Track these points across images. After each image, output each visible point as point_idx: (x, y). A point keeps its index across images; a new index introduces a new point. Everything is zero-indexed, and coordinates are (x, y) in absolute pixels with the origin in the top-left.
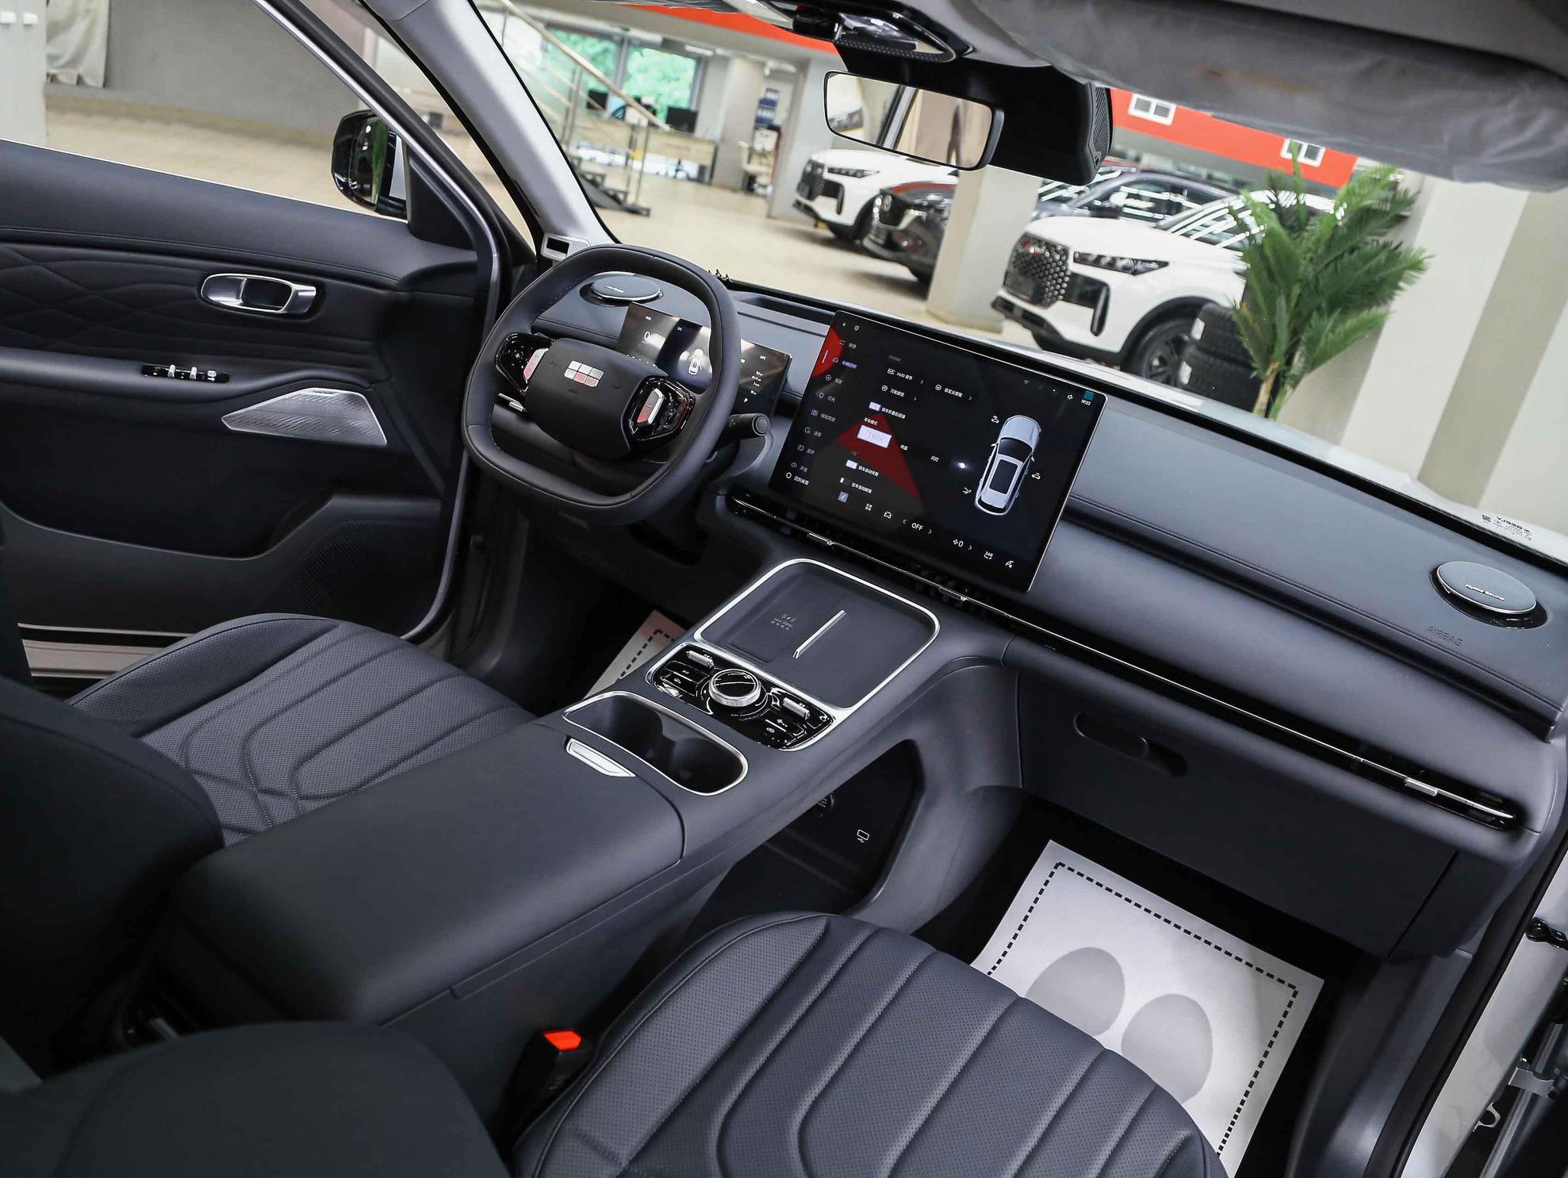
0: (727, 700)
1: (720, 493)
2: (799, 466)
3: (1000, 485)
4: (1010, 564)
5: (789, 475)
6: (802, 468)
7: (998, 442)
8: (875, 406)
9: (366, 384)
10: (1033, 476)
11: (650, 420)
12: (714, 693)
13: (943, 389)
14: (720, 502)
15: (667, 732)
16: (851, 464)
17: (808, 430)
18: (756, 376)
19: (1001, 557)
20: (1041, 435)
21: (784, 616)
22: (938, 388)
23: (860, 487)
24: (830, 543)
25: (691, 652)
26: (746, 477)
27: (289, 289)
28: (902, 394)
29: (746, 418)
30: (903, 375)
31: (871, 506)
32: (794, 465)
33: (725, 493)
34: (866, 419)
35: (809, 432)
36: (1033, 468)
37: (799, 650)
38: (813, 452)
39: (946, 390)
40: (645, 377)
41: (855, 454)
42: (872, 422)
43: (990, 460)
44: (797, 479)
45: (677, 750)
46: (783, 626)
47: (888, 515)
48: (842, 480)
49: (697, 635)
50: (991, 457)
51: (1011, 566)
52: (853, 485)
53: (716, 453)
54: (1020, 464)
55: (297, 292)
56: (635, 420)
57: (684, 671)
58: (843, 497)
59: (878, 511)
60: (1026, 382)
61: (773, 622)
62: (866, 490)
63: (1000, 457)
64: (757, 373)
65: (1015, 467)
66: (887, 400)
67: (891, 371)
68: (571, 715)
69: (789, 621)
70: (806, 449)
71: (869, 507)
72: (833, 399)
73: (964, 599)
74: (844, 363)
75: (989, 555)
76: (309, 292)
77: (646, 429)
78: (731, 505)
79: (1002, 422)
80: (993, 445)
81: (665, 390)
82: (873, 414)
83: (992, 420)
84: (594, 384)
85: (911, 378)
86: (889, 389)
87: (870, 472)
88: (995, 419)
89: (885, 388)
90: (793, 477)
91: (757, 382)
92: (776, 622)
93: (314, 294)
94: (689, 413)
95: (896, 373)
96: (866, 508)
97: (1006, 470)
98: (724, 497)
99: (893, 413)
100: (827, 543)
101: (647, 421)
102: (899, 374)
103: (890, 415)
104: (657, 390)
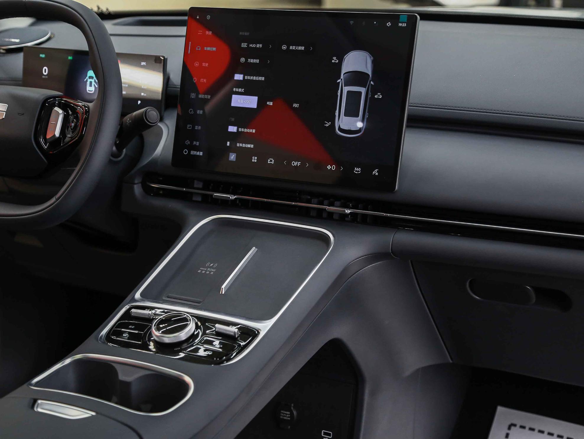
0: (168, 339)
1: (136, 182)
2: (192, 143)
3: (352, 112)
4: (375, 172)
5: (186, 152)
6: (195, 143)
7: (342, 77)
8: (238, 77)
10: (376, 97)
11: (57, 133)
12: (157, 336)
13: (288, 47)
14: (138, 189)
15: (122, 377)
16: (232, 129)
17: (191, 111)
19: (368, 170)
20: (374, 62)
21: (208, 264)
22: (284, 47)
23: (244, 145)
24: (233, 197)
25: (133, 310)
26: (154, 162)
28: (258, 61)
29: (139, 114)
30: (254, 46)
32: (188, 142)
33: (140, 180)
34: (234, 90)
35: (192, 113)
36: (374, 90)
37: (223, 287)
38: (199, 128)
39: (291, 48)
40: (42, 101)
41: (233, 119)
42: (240, 90)
43: (339, 94)
44: (192, 153)
45: (134, 389)
46: (208, 272)
47: (271, 161)
48: (228, 144)
49: (138, 295)
50: (339, 91)
51: (377, 174)
52: (238, 145)
53: (124, 150)
54: (363, 90)
56: (45, 138)
57: (130, 327)
58: (232, 157)
59: (262, 160)
60: (352, 22)
61: (199, 271)
62: (249, 146)
63: (346, 89)
65: (360, 93)
66: (247, 69)
67: (244, 45)
68: (38, 384)
69: (212, 267)
70: (193, 127)
71: (255, 159)
72: (205, 80)
73: (348, 211)
74: (205, 48)
75: (357, 170)
77: (55, 142)
78: (147, 190)
79: (341, 60)
80: (338, 81)
81: (64, 107)
82: (239, 84)
83: (333, 61)
84: (2, 115)
85: (261, 46)
86: (246, 60)
87: (248, 131)
88: (335, 60)
89: (243, 60)
90: (189, 152)
92: (202, 270)
94: (86, 120)
95: (248, 45)
96: (253, 161)
97: (354, 97)
98: (140, 185)
99: (255, 78)
100: (231, 198)
101: (54, 135)
102: (251, 45)
103: (253, 80)
104: (56, 109)
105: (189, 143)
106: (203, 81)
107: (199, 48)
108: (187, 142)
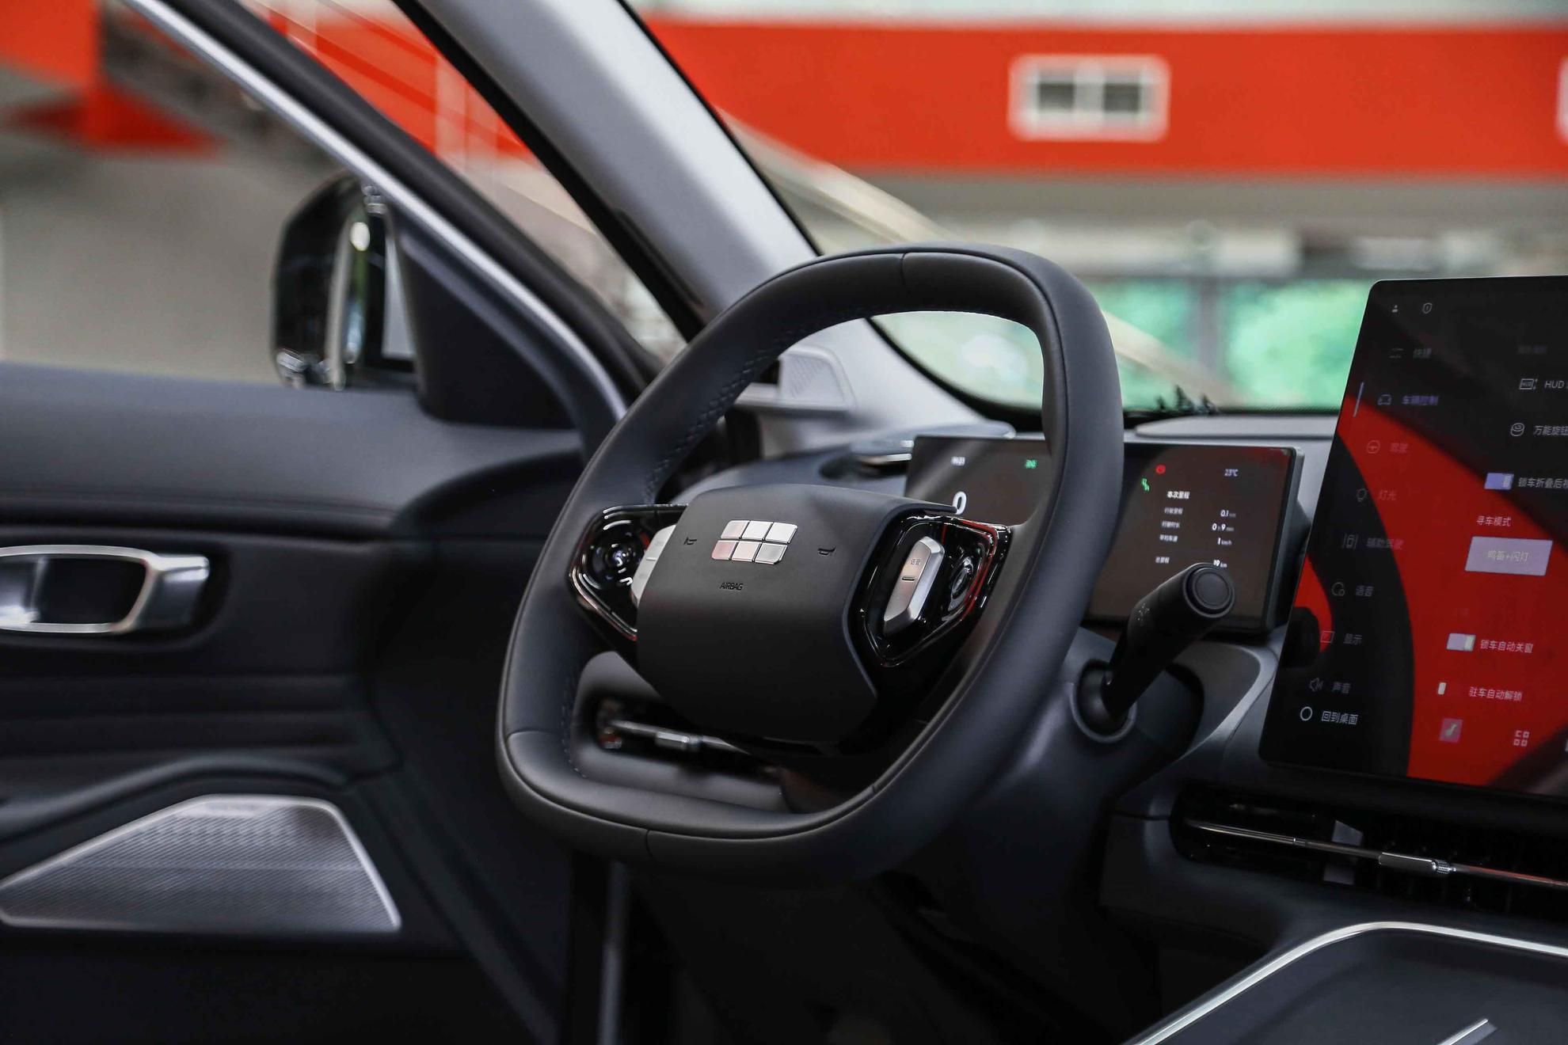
1: (1153, 811)
2: (1328, 685)
5: (1306, 713)
6: (1337, 686)
8: (1498, 481)
9: (336, 778)
11: (915, 613)
14: (1155, 835)
16: (1461, 642)
17: (1338, 588)
18: (1220, 521)
23: (1491, 694)
24: (1445, 869)
26: (1216, 752)
27: (140, 569)
30: (1560, 385)
31: (1526, 734)
32: (1317, 685)
33: (1168, 811)
34: (1481, 520)
35: (1341, 593)
38: (1358, 638)
40: (891, 518)
41: (1467, 613)
42: (1498, 521)
44: (1328, 716)
48: (1442, 688)
52: (1473, 692)
53: (1132, 714)
55: (161, 576)
56: (877, 620)
58: (1451, 730)
62: (1508, 695)
64: (1223, 514)
67: (1527, 384)
70: (1340, 637)
71: (1521, 739)
72: (1392, 494)
74: (1407, 400)
76: (191, 570)
78: (1186, 842)
81: (950, 538)
82: (1498, 503)
84: (771, 556)
86: (1530, 428)
87: (1511, 647)
89: (1518, 429)
90: (1318, 716)
91: (1225, 535)
93: (202, 575)
95: (1540, 385)
96: (1516, 743)
98: (1165, 823)
99: (1549, 483)
100: (1435, 867)
101: (906, 613)
102: (1549, 384)
103: (1542, 490)
104: (927, 541)
105: (1320, 685)
106: (1387, 496)
107: (1385, 399)
108: (1314, 685)
